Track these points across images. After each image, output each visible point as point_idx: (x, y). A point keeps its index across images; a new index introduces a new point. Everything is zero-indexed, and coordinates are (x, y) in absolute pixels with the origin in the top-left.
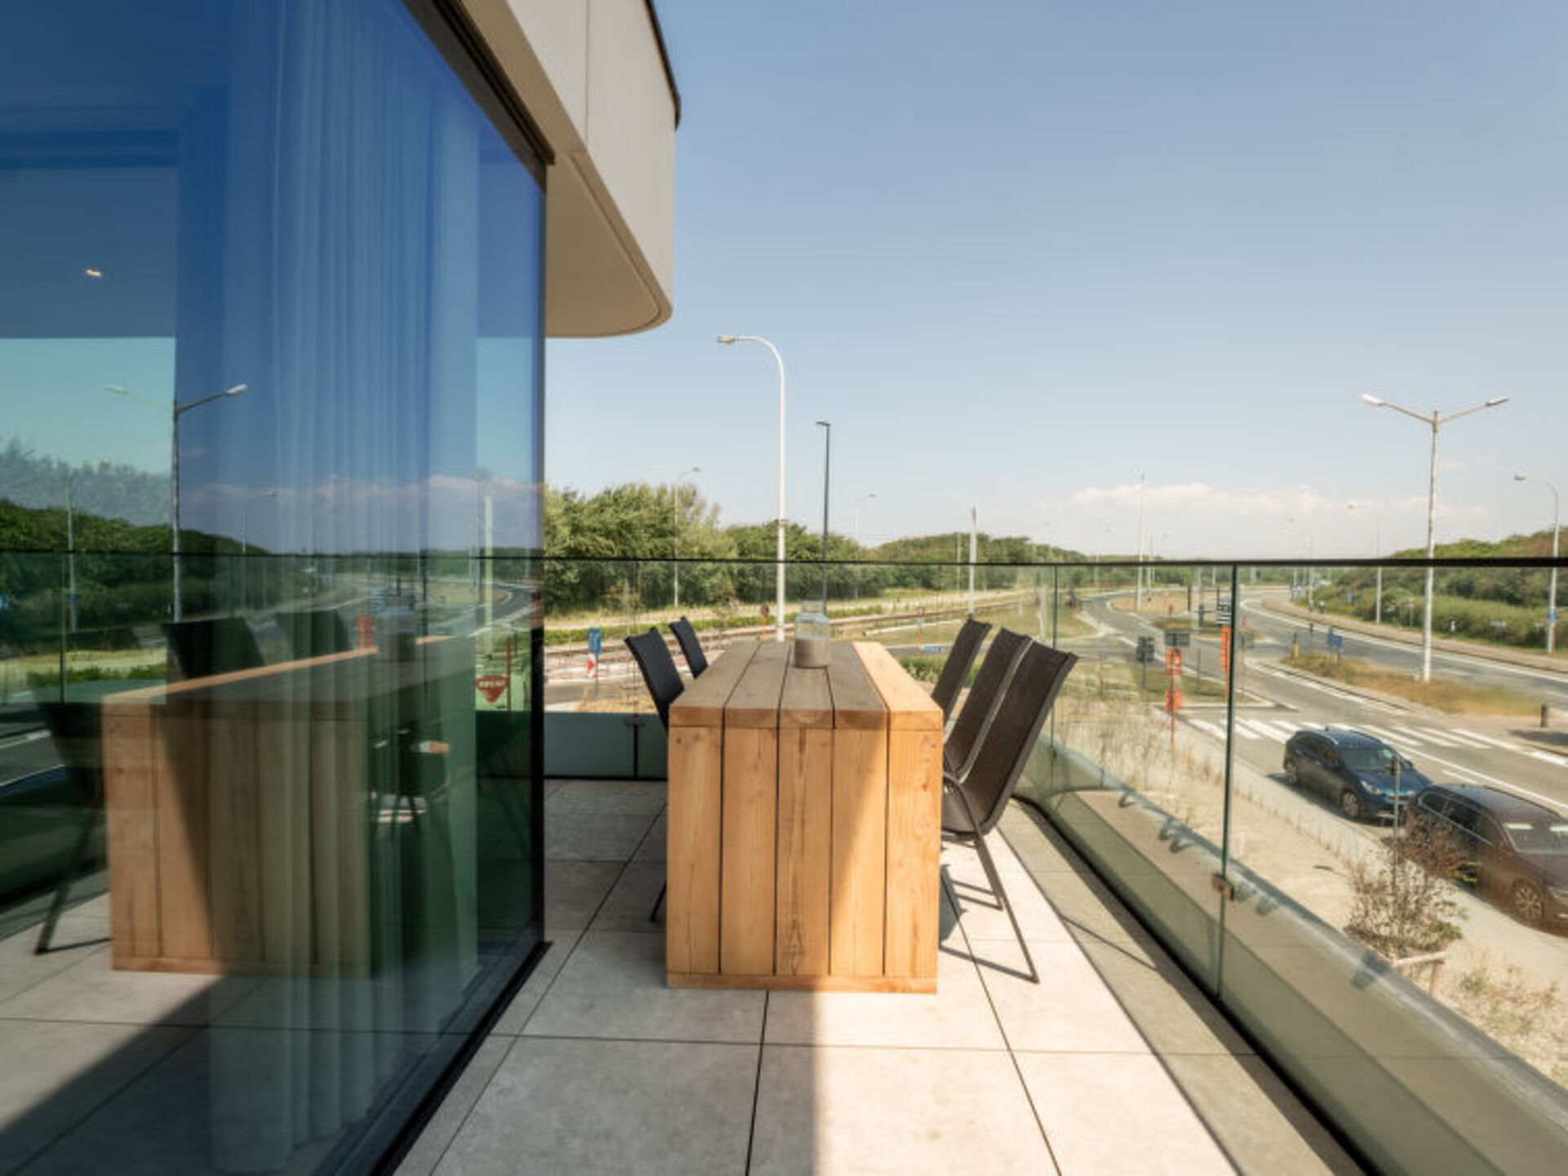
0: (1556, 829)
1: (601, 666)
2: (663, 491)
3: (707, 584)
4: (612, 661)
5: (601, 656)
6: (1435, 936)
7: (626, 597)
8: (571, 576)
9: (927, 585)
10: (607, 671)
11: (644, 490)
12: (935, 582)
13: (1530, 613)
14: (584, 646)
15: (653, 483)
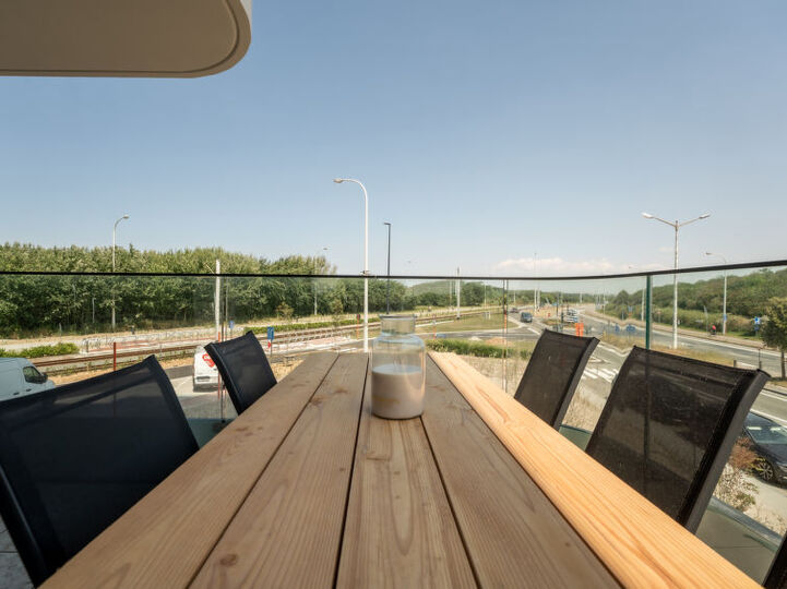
0: (773, 429)
1: (274, 346)
2: (309, 259)
3: (331, 304)
4: (281, 342)
5: (274, 341)
6: (739, 502)
7: (286, 311)
8: (263, 300)
9: (435, 304)
10: (278, 348)
11: (300, 258)
12: (439, 303)
13: (714, 316)
14: (266, 335)
15: (305, 257)
